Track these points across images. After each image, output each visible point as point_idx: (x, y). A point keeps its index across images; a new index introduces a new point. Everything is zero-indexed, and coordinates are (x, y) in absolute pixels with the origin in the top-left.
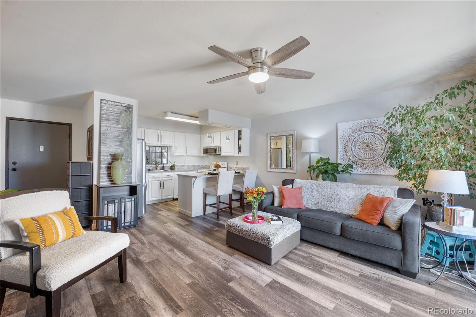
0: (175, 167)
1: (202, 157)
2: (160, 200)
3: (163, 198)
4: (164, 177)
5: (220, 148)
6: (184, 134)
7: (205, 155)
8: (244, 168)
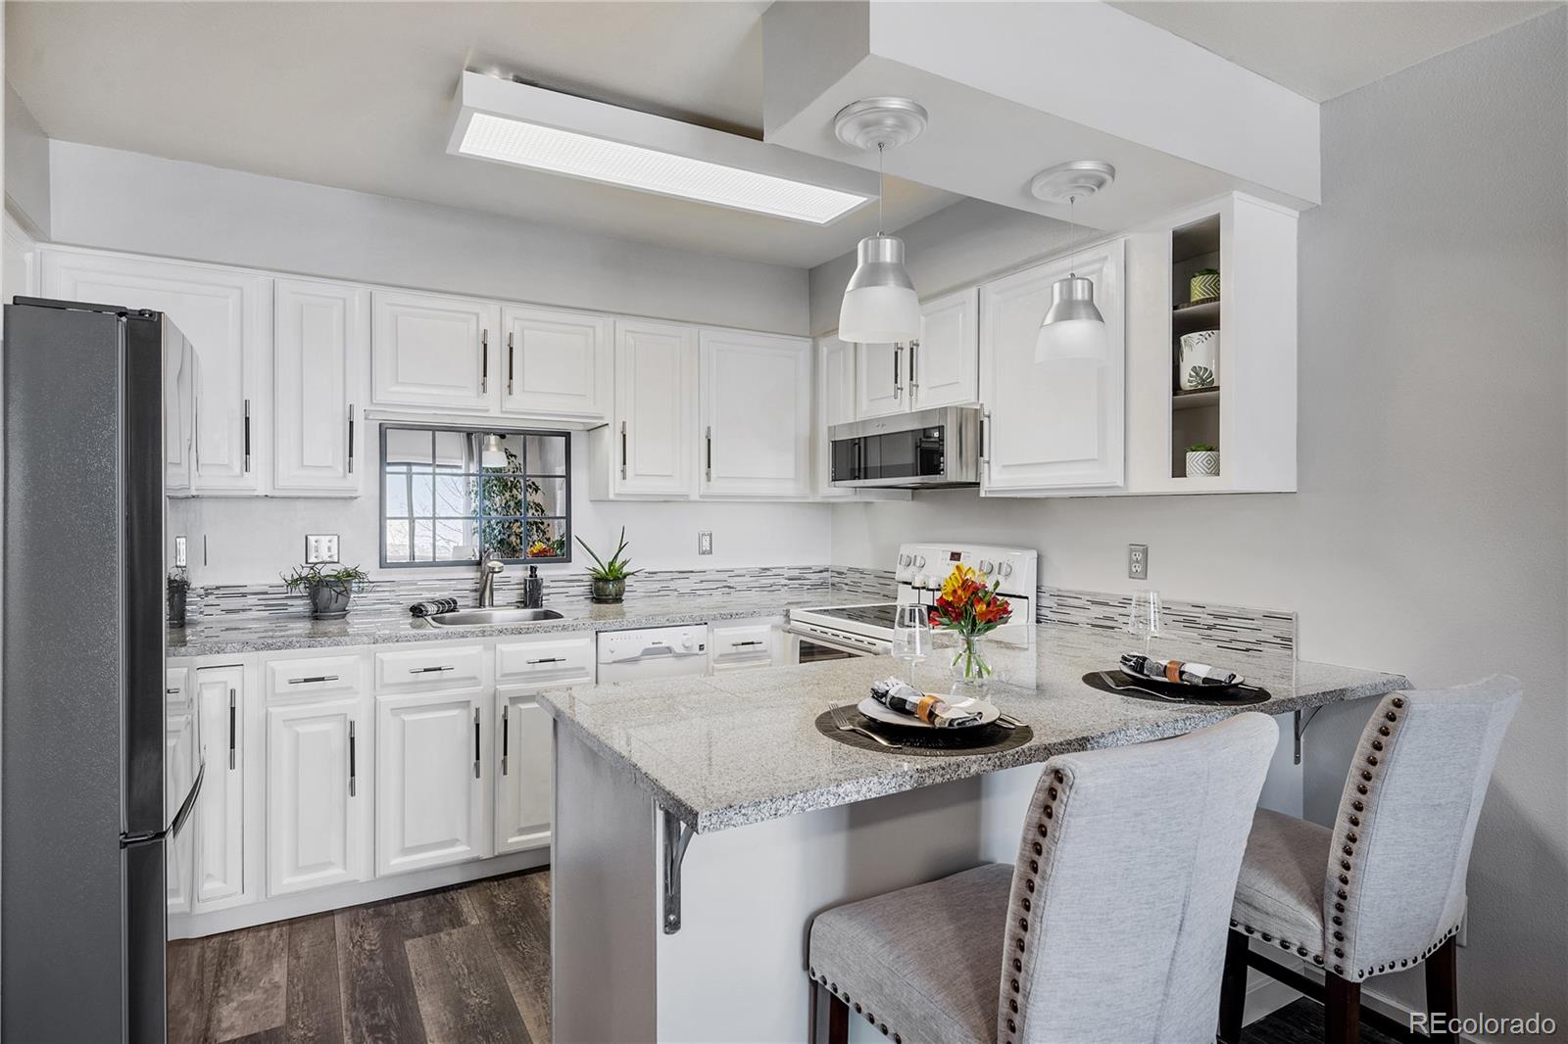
0: (628, 581)
1: (830, 507)
2: (477, 861)
3: (500, 849)
4: (508, 676)
5: (974, 424)
6: (687, 332)
7: (844, 490)
8: (1226, 618)
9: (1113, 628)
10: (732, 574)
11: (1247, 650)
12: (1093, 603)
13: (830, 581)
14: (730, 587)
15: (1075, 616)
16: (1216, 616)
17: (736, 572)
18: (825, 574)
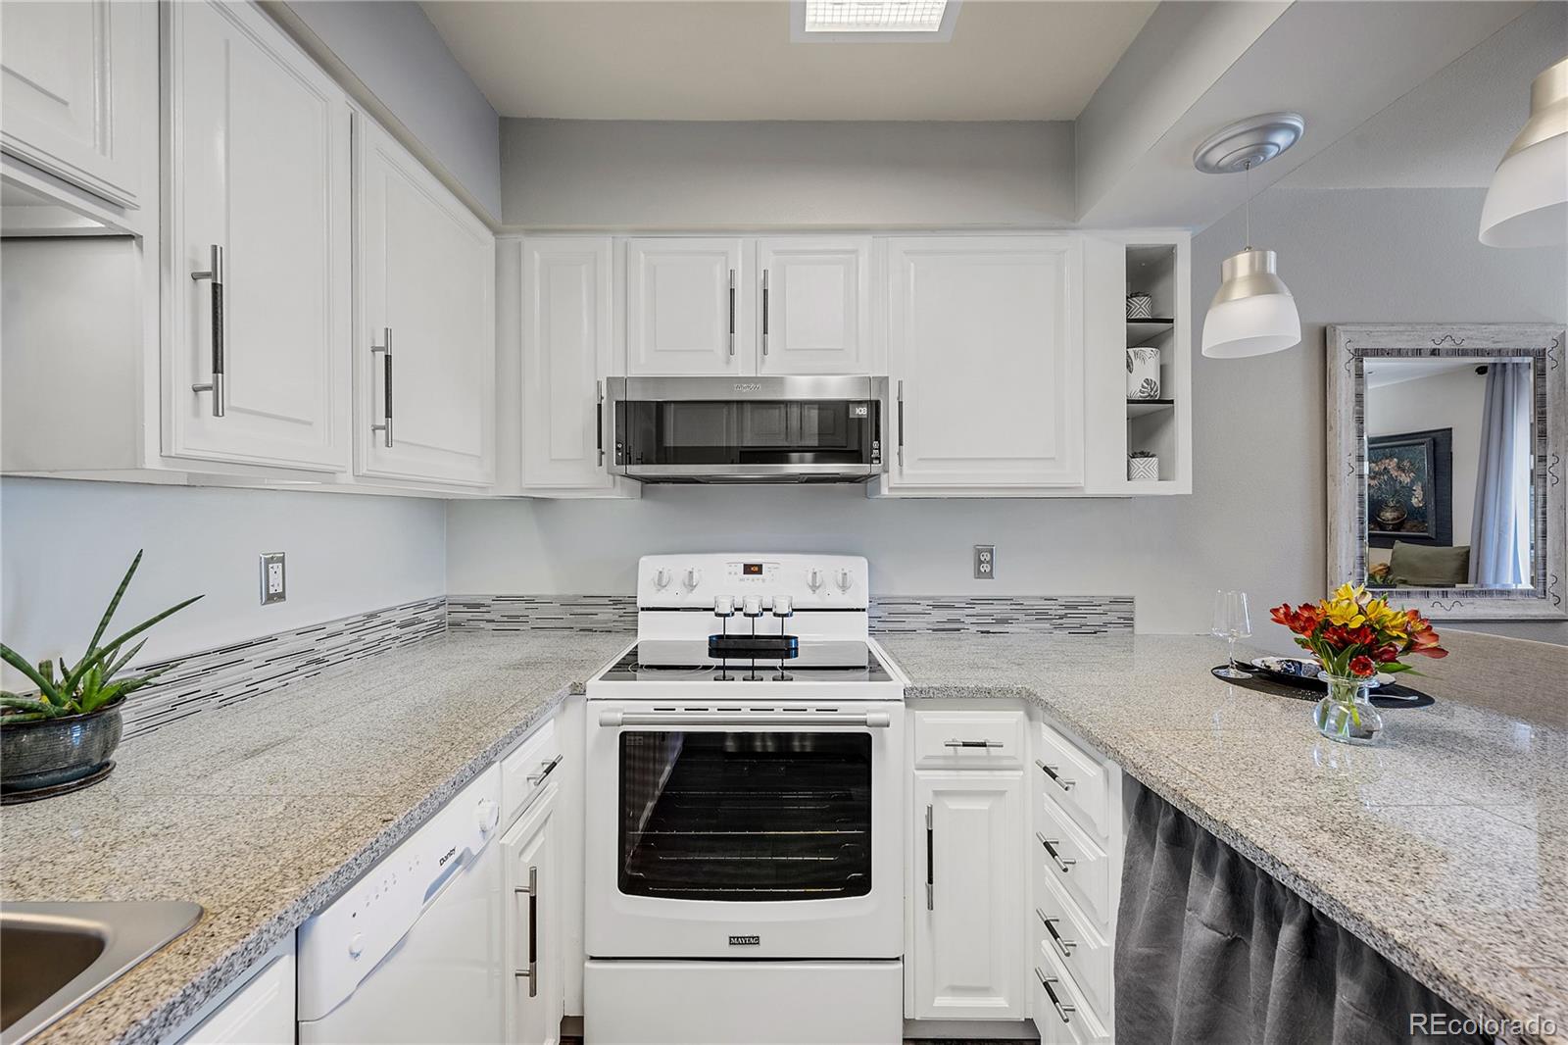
8: (1075, 607)
9: (959, 630)
10: (322, 634)
11: (1095, 633)
12: (934, 607)
13: (447, 619)
14: (318, 661)
15: (911, 623)
16: (1067, 607)
17: (330, 629)
18: (441, 610)
